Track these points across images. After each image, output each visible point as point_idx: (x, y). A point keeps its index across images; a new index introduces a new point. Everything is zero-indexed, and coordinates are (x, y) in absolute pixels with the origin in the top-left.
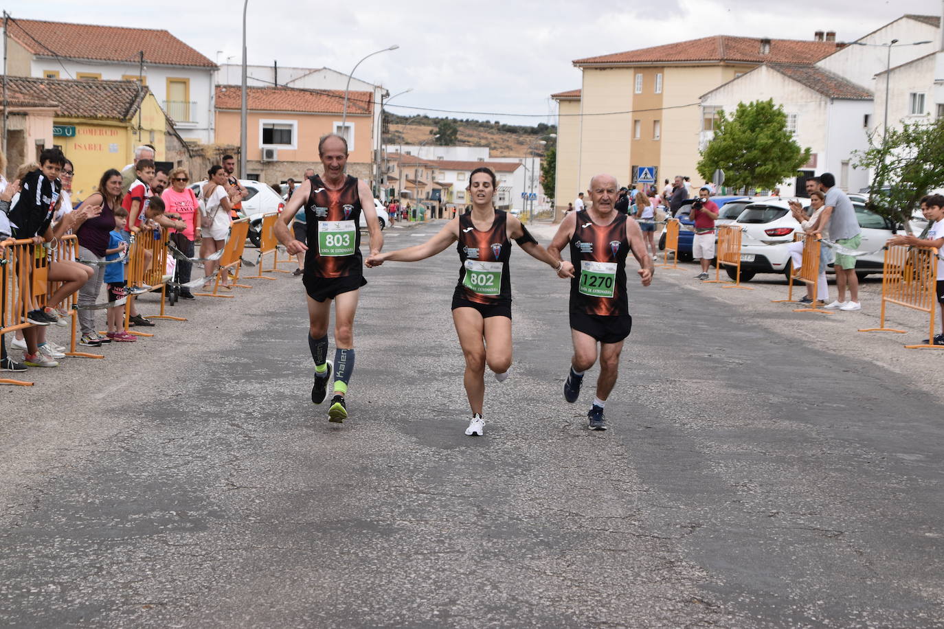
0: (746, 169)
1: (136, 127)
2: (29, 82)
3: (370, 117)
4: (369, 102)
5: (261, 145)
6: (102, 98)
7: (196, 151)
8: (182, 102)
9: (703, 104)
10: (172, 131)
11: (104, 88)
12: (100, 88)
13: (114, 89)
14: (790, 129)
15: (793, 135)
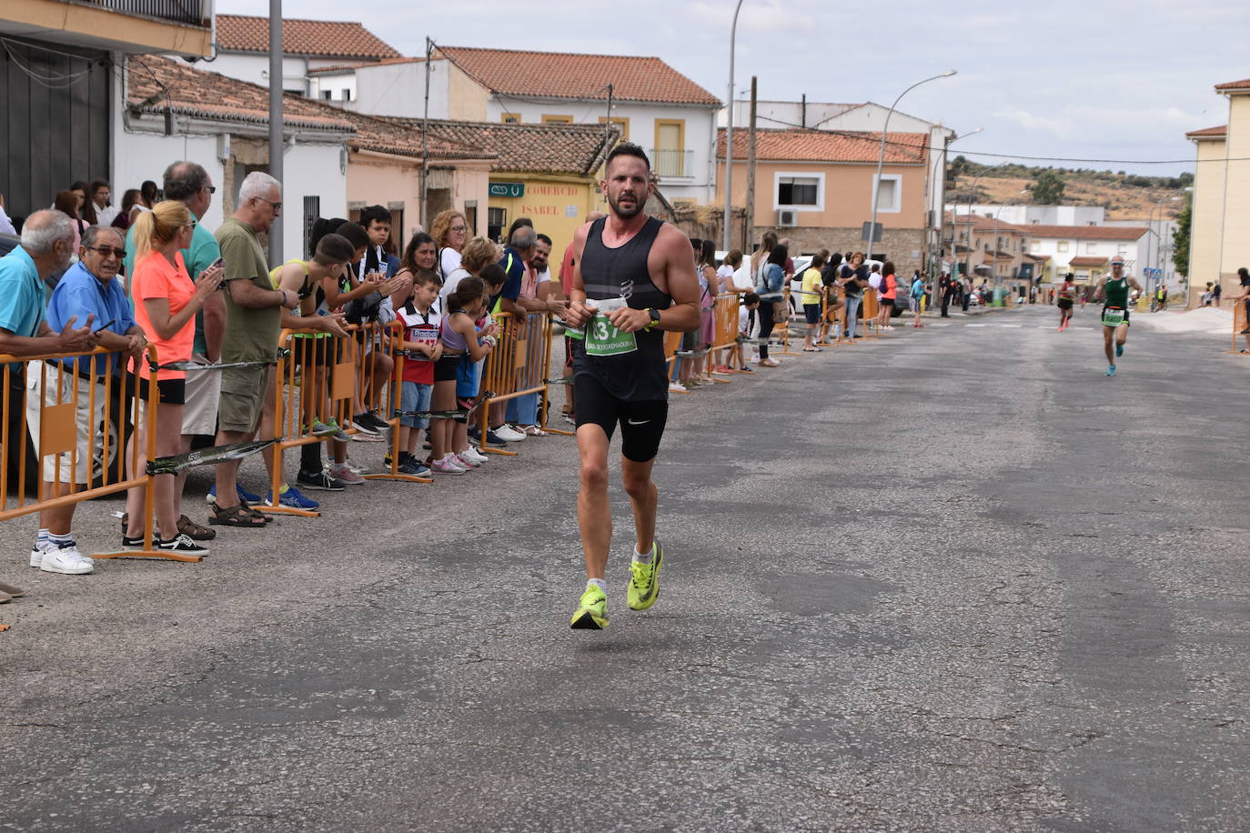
2: (470, 128)
3: (923, 167)
4: (926, 147)
5: (776, 206)
6: (559, 147)
7: (683, 214)
8: (674, 151)
11: (564, 134)
12: (558, 133)
13: (576, 135)
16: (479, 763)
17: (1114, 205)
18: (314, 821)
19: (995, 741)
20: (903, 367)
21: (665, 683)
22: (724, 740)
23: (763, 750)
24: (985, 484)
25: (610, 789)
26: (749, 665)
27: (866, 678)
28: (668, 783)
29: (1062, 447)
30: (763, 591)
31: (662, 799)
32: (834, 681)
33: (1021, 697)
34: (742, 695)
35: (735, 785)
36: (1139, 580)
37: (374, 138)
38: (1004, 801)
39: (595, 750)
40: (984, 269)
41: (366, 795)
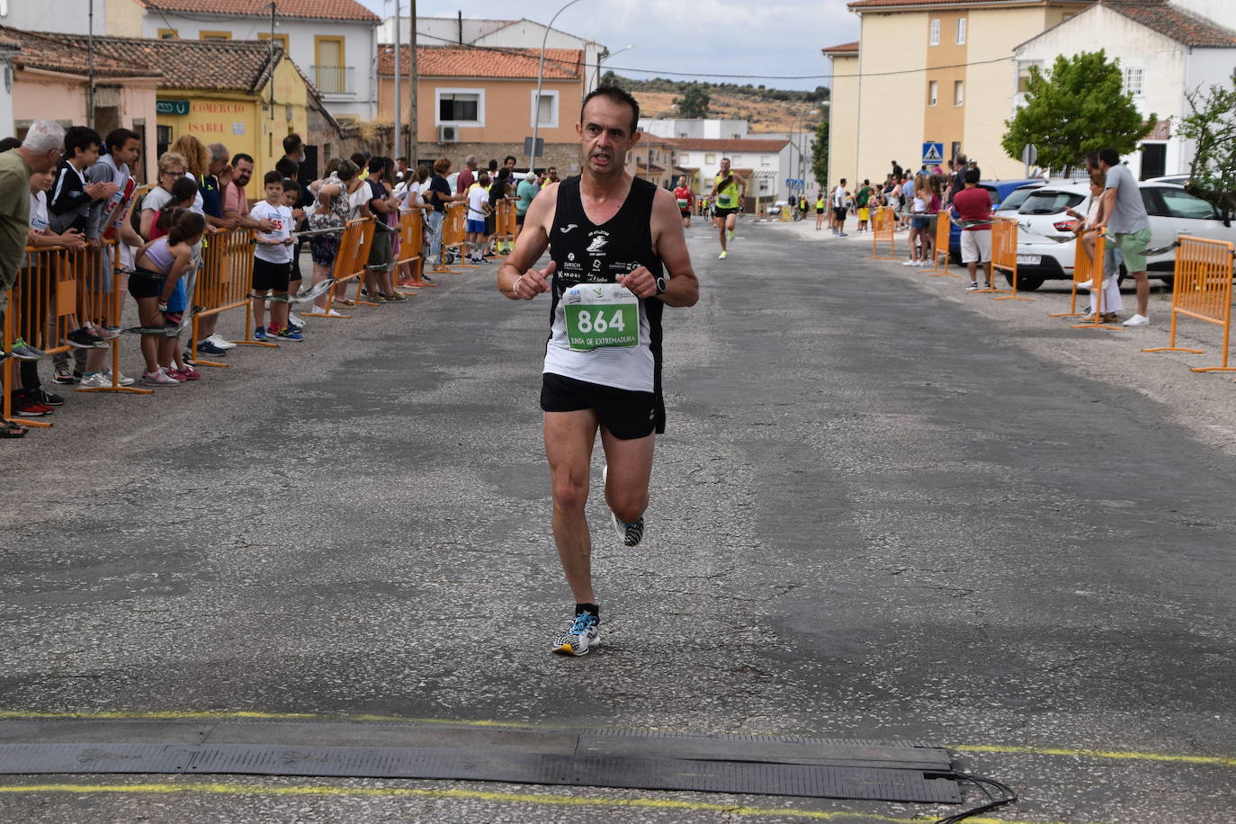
0: (1066, 145)
1: (267, 100)
2: (131, 44)
3: (579, 83)
4: (579, 63)
5: (438, 122)
6: (224, 65)
7: (349, 131)
8: (335, 68)
9: (1020, 58)
10: (316, 103)
11: (227, 51)
12: (221, 50)
13: (240, 52)
14: (1132, 89)
15: (1136, 96)
16: (270, 629)
17: (756, 118)
18: (136, 678)
19: (713, 594)
21: (419, 559)
22: (481, 602)
23: (517, 608)
24: (671, 382)
25: (391, 644)
26: (490, 542)
28: (441, 638)
30: (489, 479)
31: (438, 650)
33: (729, 559)
34: (489, 566)
36: (817, 460)
37: (38, 56)
38: (726, 639)
39: (371, 614)
41: (177, 657)
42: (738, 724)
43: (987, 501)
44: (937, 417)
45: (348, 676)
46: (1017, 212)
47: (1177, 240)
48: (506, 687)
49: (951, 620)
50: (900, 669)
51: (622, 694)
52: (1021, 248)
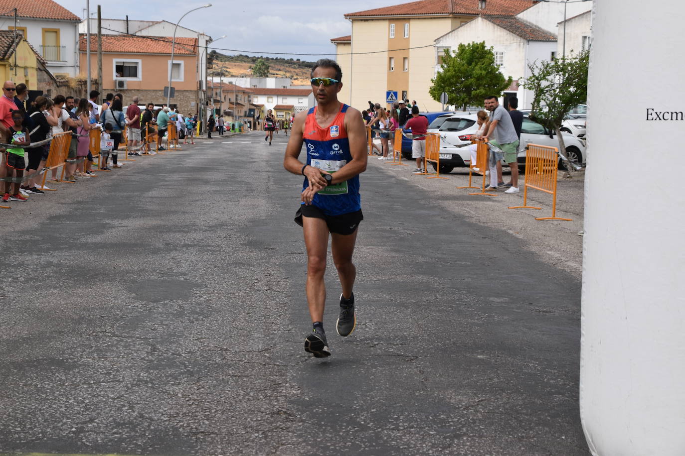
0: (464, 93)
1: (12, 64)
3: (195, 56)
4: (195, 46)
5: (115, 77)
7: (62, 82)
8: (54, 46)
9: (438, 45)
10: (42, 68)
14: (498, 63)
15: (501, 66)
17: (295, 77)
19: (262, 362)
20: (192, 166)
21: (81, 343)
22: (118, 371)
23: (140, 375)
24: (243, 228)
25: (57, 401)
26: (127, 330)
27: (190, 334)
28: (89, 396)
29: (280, 207)
30: (130, 290)
31: (87, 405)
32: (175, 336)
33: (273, 339)
34: (125, 346)
35: (126, 394)
38: (269, 392)
39: (46, 381)
40: (229, 112)
42: (274, 451)
43: (425, 299)
44: (396, 248)
45: (25, 426)
46: (438, 129)
47: (526, 146)
48: (128, 430)
49: (405, 376)
50: (375, 410)
51: (202, 432)
52: (442, 150)
